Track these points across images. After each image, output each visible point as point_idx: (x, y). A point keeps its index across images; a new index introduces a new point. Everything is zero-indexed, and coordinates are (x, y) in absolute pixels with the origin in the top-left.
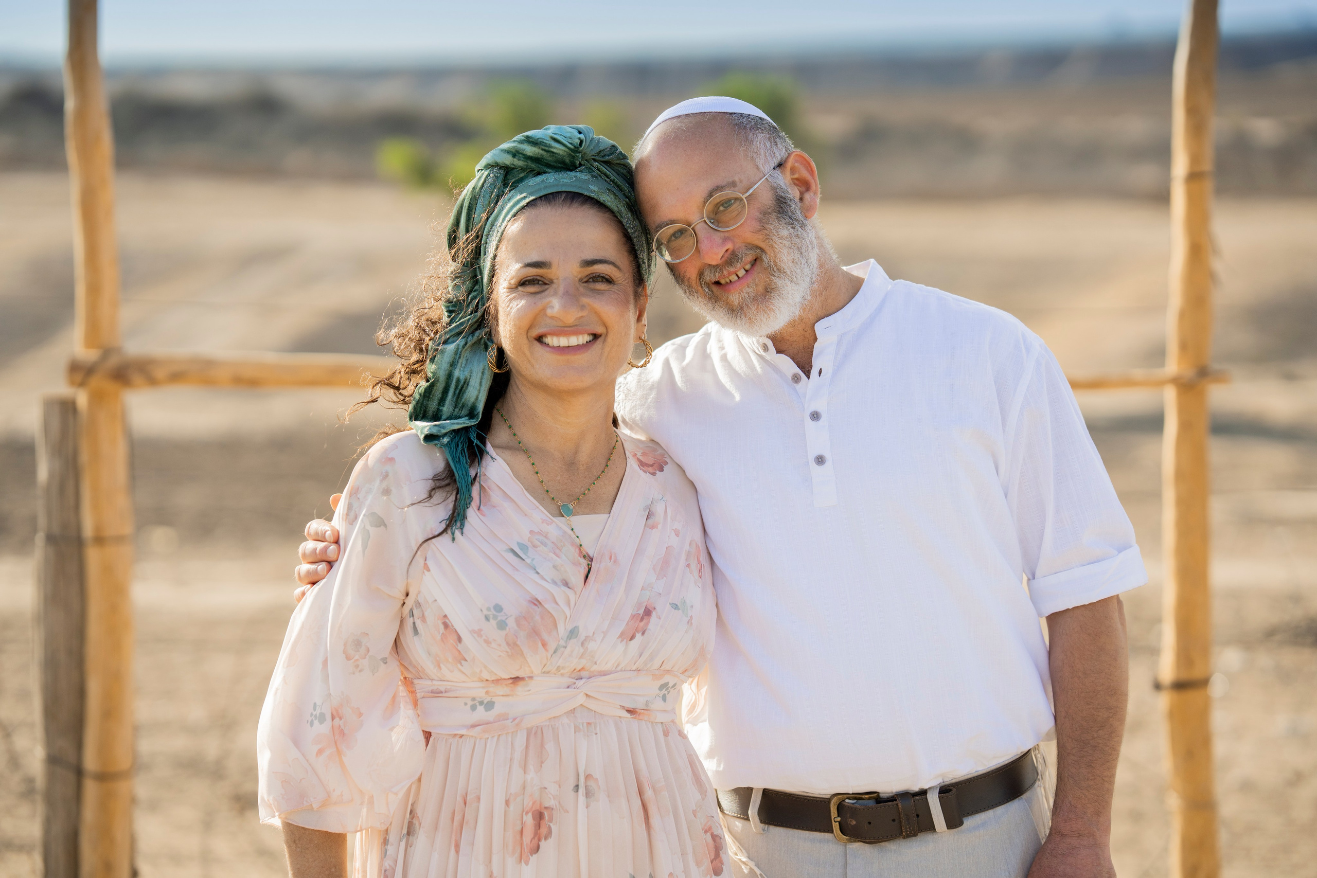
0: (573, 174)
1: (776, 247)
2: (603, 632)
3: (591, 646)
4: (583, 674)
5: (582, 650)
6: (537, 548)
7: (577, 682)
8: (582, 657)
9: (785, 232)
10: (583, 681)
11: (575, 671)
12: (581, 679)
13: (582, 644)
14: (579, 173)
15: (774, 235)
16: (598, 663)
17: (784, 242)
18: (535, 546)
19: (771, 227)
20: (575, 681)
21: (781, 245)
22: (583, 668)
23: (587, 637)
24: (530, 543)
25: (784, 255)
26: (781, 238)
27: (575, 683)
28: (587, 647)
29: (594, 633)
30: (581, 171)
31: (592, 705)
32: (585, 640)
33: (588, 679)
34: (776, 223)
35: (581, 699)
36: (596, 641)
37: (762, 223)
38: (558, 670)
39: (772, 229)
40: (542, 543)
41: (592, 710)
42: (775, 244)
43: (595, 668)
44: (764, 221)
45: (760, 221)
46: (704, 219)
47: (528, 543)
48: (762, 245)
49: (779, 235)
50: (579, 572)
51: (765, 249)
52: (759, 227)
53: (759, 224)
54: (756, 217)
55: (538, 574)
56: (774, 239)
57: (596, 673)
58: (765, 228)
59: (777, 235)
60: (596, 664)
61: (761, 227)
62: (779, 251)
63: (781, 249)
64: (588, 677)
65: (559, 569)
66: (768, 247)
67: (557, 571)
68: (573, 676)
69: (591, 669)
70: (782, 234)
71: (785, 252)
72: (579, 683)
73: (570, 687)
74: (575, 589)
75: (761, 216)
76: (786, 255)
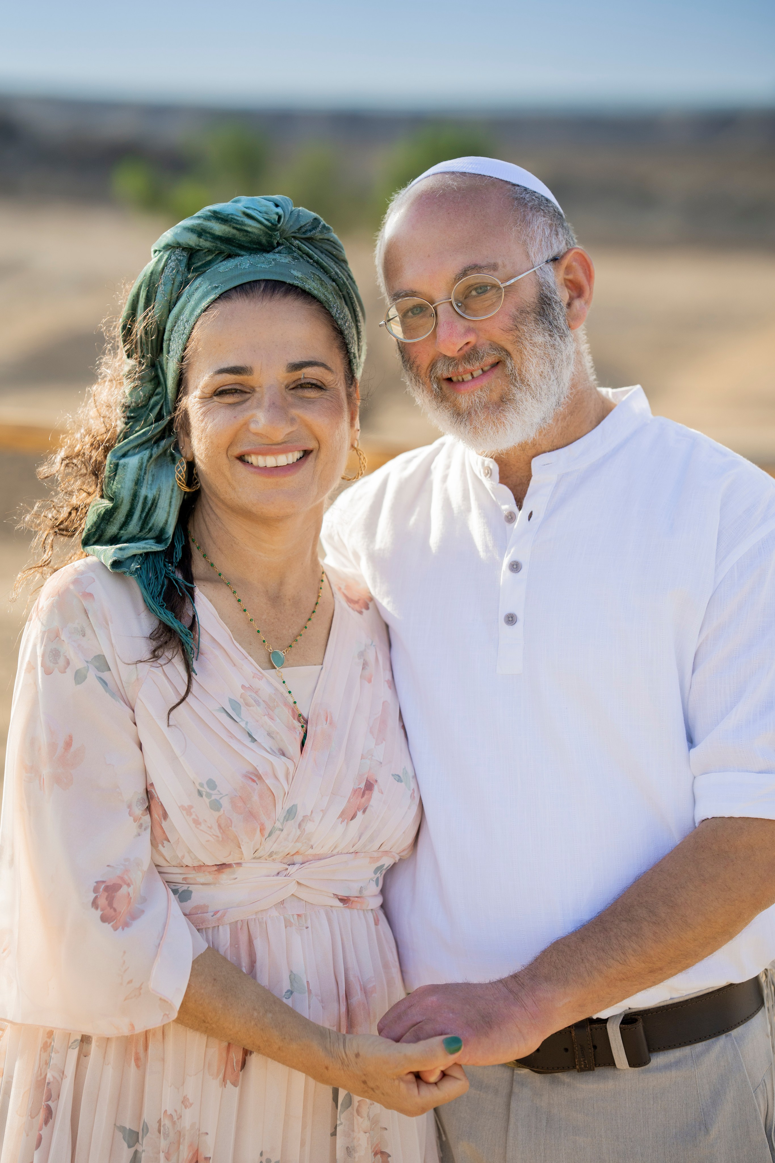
0: (270, 256)
1: (526, 353)
2: (322, 810)
3: (309, 827)
4: (298, 859)
5: (299, 833)
6: (250, 706)
7: (290, 868)
8: (297, 841)
9: (539, 339)
10: (296, 867)
11: (288, 856)
13: (300, 825)
14: (277, 255)
15: (526, 339)
16: (314, 847)
17: (536, 349)
18: (247, 704)
19: (525, 329)
20: (287, 866)
21: (531, 352)
22: (297, 852)
23: (305, 817)
24: (242, 700)
25: (533, 365)
26: (534, 345)
27: (287, 869)
28: (304, 829)
29: (312, 812)
30: (279, 252)
31: (303, 894)
32: (303, 820)
33: (302, 864)
34: (532, 326)
35: (293, 888)
36: (314, 821)
37: (516, 322)
38: (271, 855)
39: (526, 331)
40: (255, 701)
41: (303, 900)
42: (526, 349)
43: (310, 851)
44: (519, 320)
45: (514, 319)
46: (450, 300)
47: (241, 701)
48: (509, 347)
49: (532, 340)
50: (295, 738)
51: (512, 353)
52: (511, 326)
53: (512, 322)
54: (511, 314)
55: (255, 742)
56: (526, 343)
57: (311, 858)
58: (517, 329)
59: (530, 340)
60: (312, 847)
61: (514, 327)
62: (529, 359)
63: (531, 357)
64: (301, 862)
65: (273, 736)
66: (516, 352)
67: (273, 738)
68: (285, 861)
69: (306, 853)
70: (536, 340)
71: (535, 361)
72: (292, 869)
73: (280, 874)
74: (295, 760)
75: (516, 313)
76: (534, 365)
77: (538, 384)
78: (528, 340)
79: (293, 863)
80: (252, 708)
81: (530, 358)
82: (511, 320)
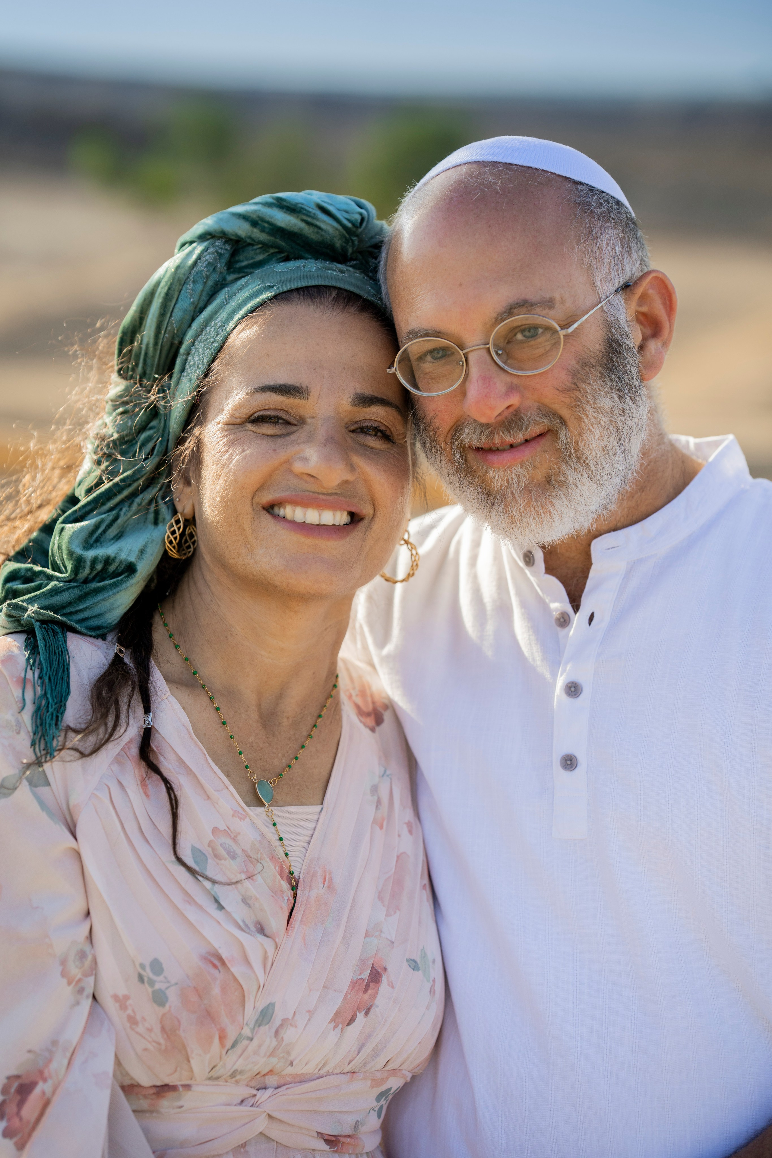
1: (586, 421)
2: (309, 1012)
3: (289, 1035)
4: (271, 1081)
5: (274, 1043)
6: (220, 859)
7: (259, 1094)
8: (272, 1055)
9: (606, 402)
10: (269, 1092)
11: (258, 1076)
12: (265, 1088)
13: (277, 1033)
15: (588, 402)
16: (294, 1063)
17: (600, 416)
18: (217, 856)
19: (588, 388)
20: (255, 1092)
21: (593, 420)
22: (271, 1071)
23: (284, 1020)
24: (210, 849)
25: (594, 437)
26: (598, 410)
27: (255, 1095)
28: (282, 1038)
29: (295, 1013)
31: (276, 1133)
32: (281, 1026)
33: (276, 1089)
34: (597, 384)
35: (261, 1124)
36: (296, 1027)
37: (576, 379)
38: (233, 1075)
39: (589, 391)
40: (229, 853)
41: (274, 1140)
42: (587, 416)
43: (289, 1070)
44: (579, 376)
45: (574, 374)
46: (488, 346)
47: (208, 851)
48: (565, 413)
49: (596, 404)
50: (281, 907)
51: (568, 421)
52: (570, 385)
53: (570, 380)
54: (570, 367)
55: (223, 911)
56: (589, 408)
57: (289, 1079)
58: (577, 388)
59: (593, 403)
60: (291, 1064)
61: (573, 386)
62: (589, 429)
63: (592, 426)
64: (276, 1086)
65: (250, 902)
66: (573, 419)
67: (249, 905)
68: (253, 1084)
69: (284, 1073)
70: (602, 404)
71: (597, 432)
72: (263, 1096)
73: (245, 1103)
74: (277, 940)
75: (577, 366)
76: (596, 438)
77: (599, 463)
78: (590, 404)
79: (264, 1087)
80: (223, 862)
81: (591, 428)
82: (570, 377)
